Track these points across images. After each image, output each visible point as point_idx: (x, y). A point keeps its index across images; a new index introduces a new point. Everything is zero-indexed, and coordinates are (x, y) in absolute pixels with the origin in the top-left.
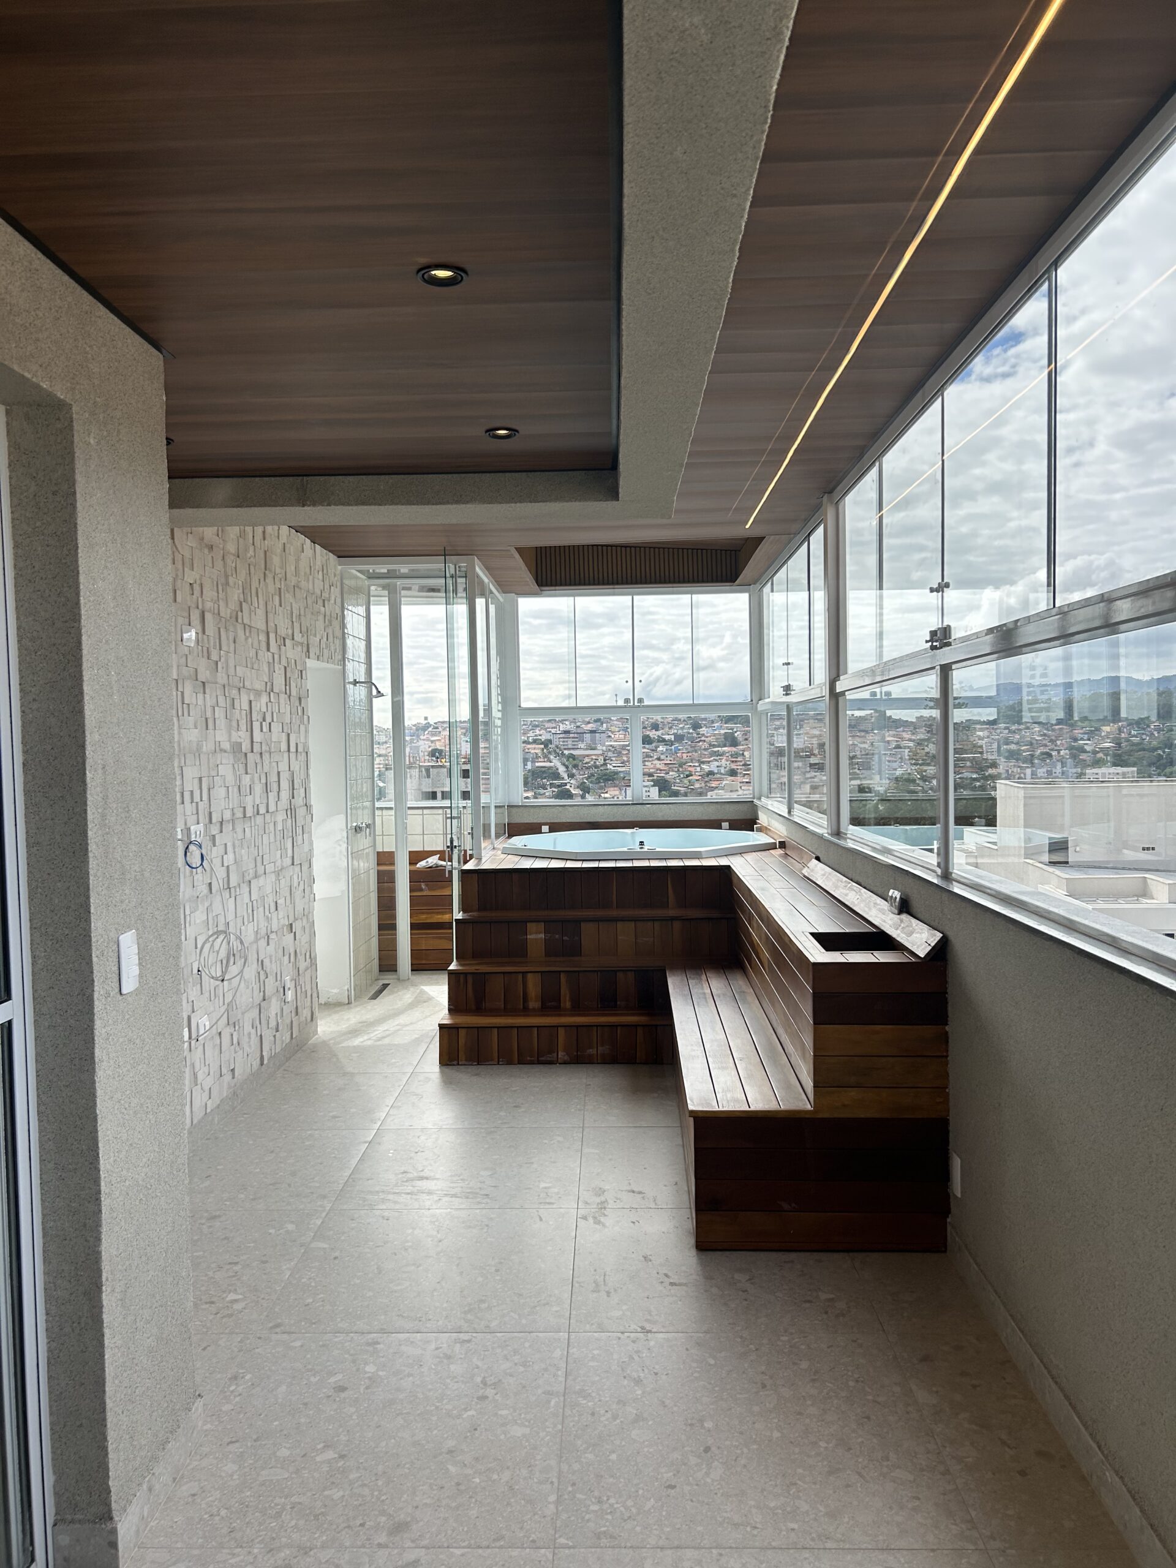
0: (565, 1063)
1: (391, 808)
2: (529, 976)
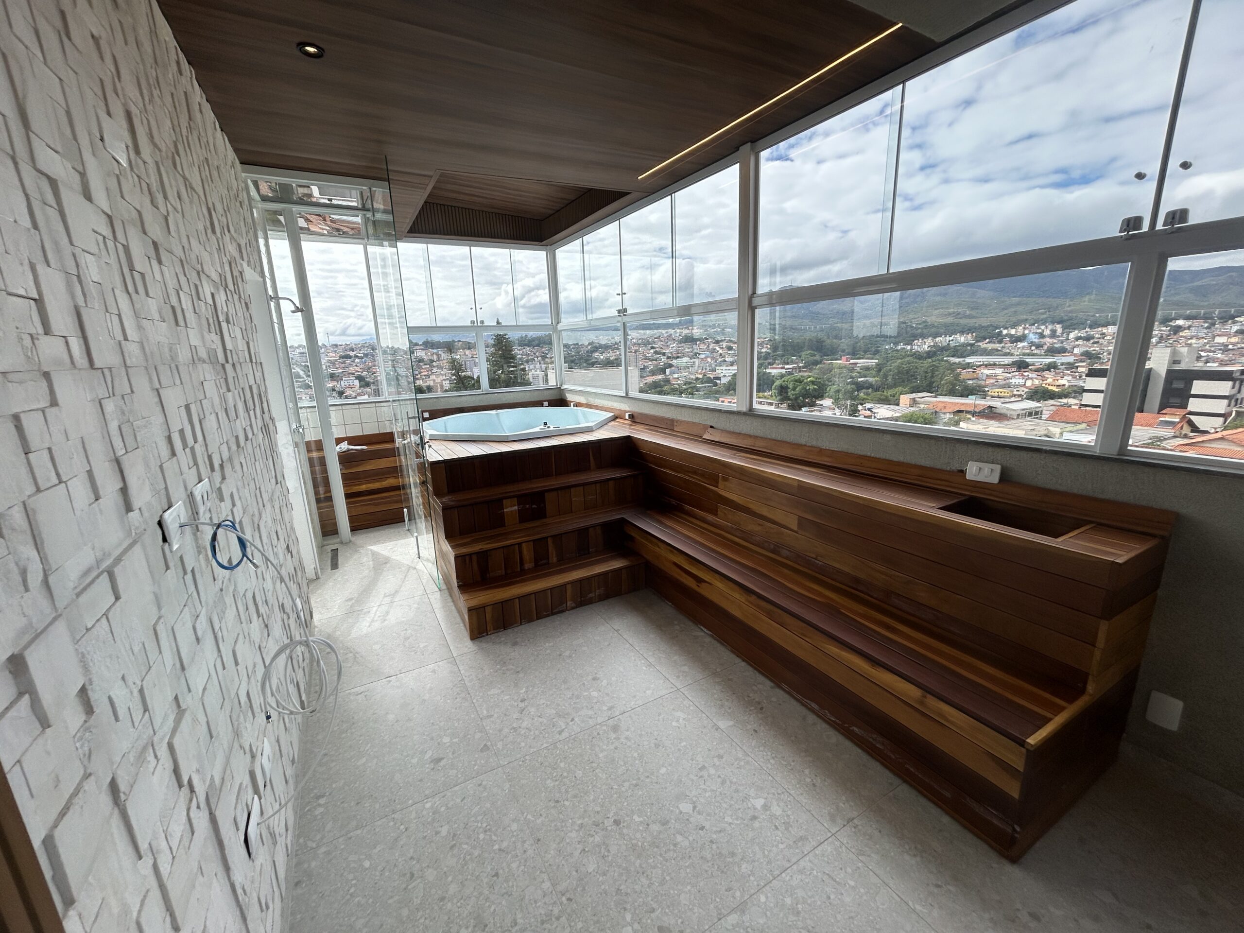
0: (573, 608)
1: (315, 407)
2: (524, 545)
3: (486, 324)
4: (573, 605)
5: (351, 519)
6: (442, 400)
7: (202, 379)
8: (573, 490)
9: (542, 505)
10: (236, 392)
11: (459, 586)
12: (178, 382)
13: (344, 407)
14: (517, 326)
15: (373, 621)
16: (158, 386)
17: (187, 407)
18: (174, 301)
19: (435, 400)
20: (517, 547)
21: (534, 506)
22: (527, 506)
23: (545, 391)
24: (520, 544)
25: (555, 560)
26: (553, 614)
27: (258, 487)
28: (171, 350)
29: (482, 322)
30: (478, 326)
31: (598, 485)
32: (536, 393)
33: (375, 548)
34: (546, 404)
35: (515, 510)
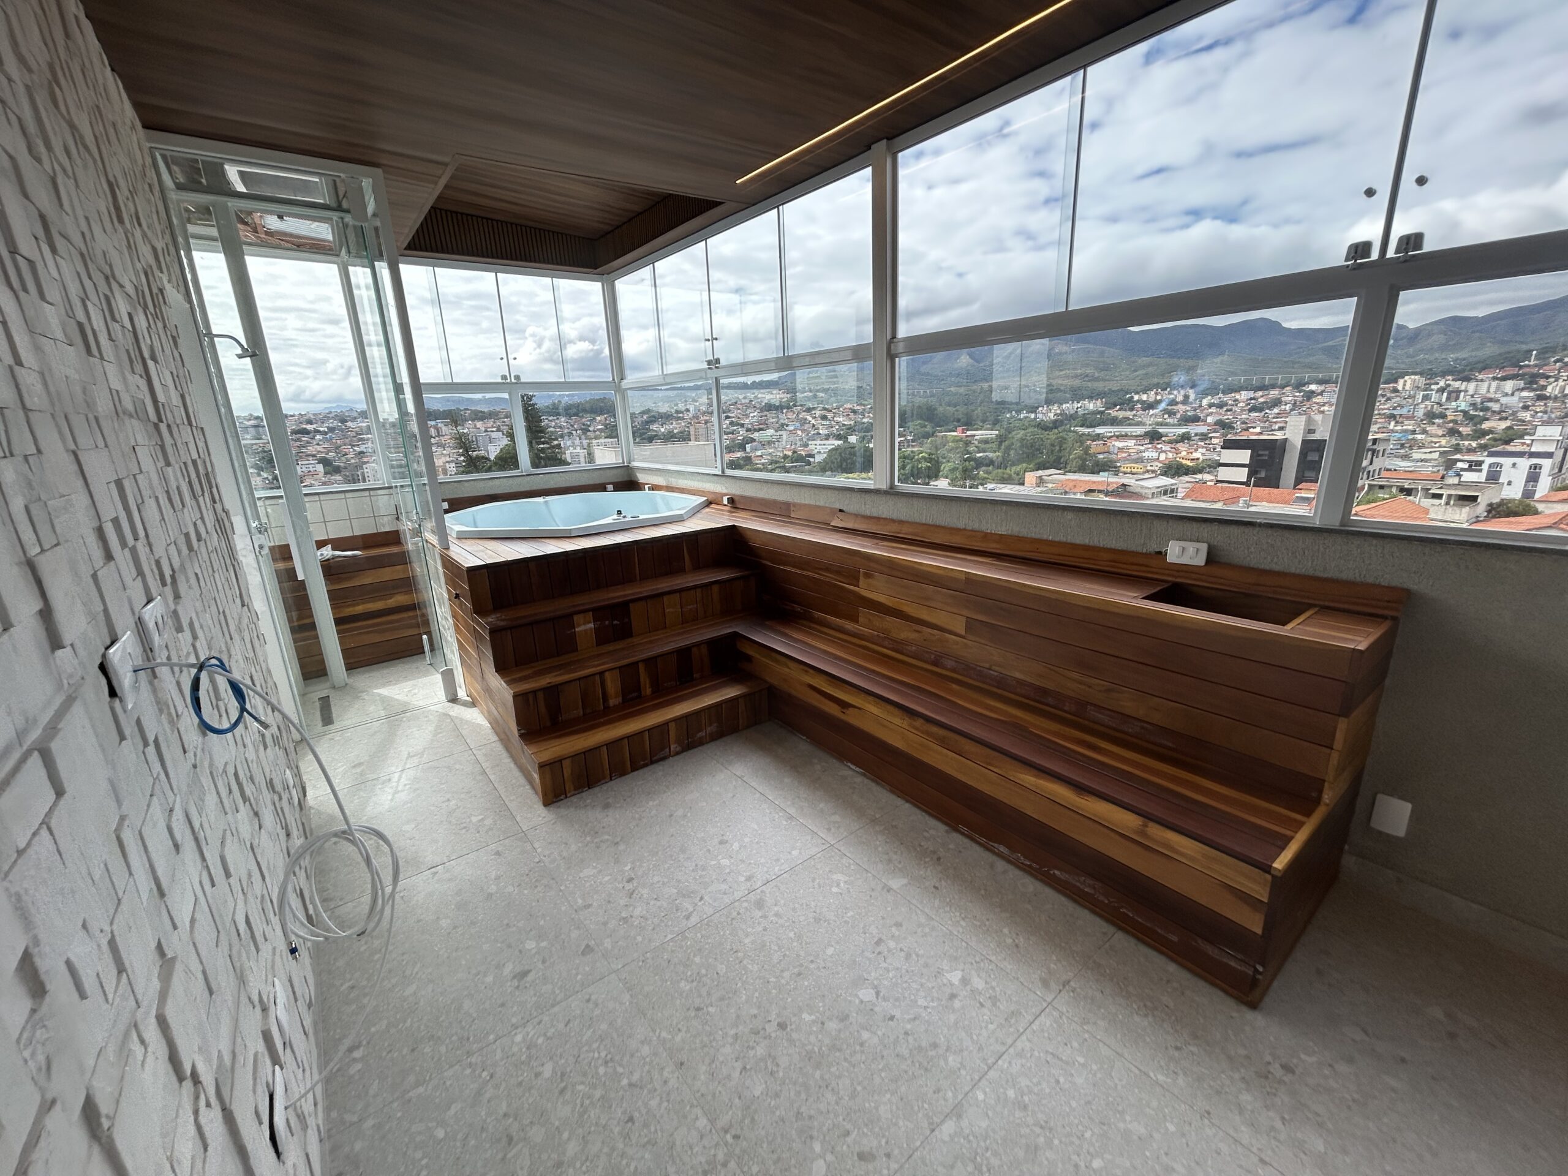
0: (677, 753)
1: (281, 497)
2: (607, 674)
3: (522, 380)
4: (679, 749)
5: (346, 653)
6: (466, 484)
7: (133, 444)
8: (666, 598)
9: (626, 620)
10: (177, 467)
11: (521, 736)
12: (101, 444)
13: (322, 497)
14: (565, 383)
15: (396, 792)
16: (73, 447)
17: (119, 483)
18: (81, 316)
19: (456, 485)
20: (597, 678)
21: (615, 622)
22: (607, 622)
23: (608, 471)
24: (601, 673)
25: (649, 691)
26: (652, 763)
27: (221, 611)
28: (84, 391)
29: (517, 377)
30: (511, 383)
31: (699, 590)
32: (596, 473)
33: (384, 691)
34: (610, 487)
35: (591, 629)
